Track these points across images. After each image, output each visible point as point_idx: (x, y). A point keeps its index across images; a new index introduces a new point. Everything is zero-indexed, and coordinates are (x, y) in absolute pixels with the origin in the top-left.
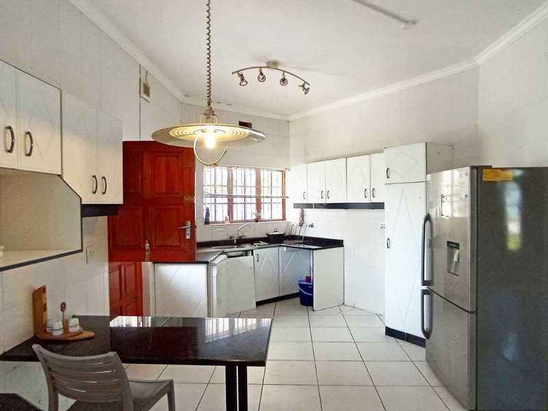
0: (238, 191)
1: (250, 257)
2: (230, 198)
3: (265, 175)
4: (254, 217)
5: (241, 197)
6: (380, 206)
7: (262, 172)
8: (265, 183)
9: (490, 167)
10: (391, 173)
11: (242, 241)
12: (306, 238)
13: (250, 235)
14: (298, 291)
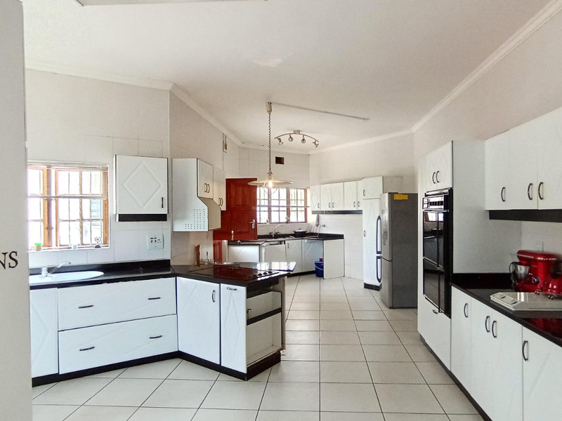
0: (274, 203)
1: (283, 245)
2: (269, 207)
3: (292, 191)
4: (285, 220)
5: (277, 206)
6: (360, 212)
7: (291, 190)
8: (292, 197)
9: (397, 193)
10: (366, 193)
11: (277, 236)
12: (320, 234)
13: (283, 232)
14: (315, 270)
